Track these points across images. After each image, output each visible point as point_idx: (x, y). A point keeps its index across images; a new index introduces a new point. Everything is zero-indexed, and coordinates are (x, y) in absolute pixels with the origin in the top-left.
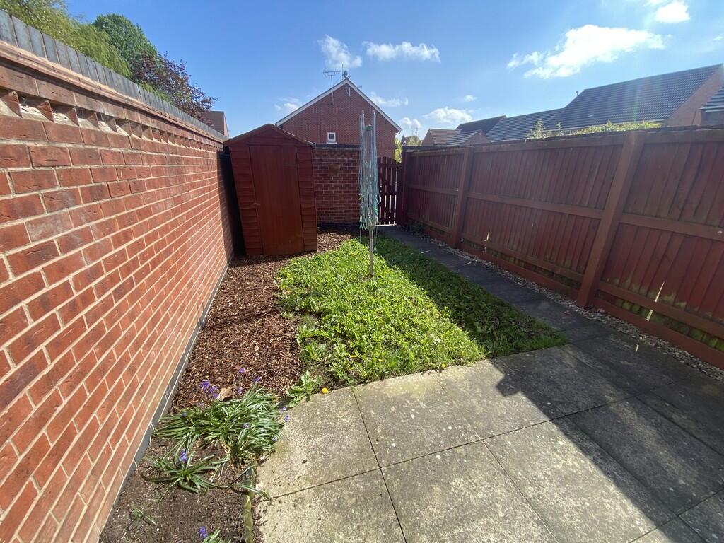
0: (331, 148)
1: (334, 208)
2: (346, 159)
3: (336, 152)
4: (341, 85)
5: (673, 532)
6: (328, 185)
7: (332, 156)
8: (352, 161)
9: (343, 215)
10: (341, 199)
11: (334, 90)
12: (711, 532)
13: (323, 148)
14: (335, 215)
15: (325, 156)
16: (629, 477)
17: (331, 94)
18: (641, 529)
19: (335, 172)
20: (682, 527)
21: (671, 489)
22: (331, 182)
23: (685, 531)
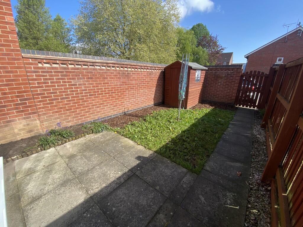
0: (222, 67)
1: (217, 94)
2: (229, 72)
3: (224, 69)
4: (296, 30)
5: (89, 201)
6: (217, 84)
7: (222, 70)
8: (232, 73)
9: (222, 98)
10: (222, 90)
11: (288, 34)
12: (90, 215)
13: (218, 67)
14: (217, 97)
15: (218, 71)
16: (111, 190)
17: (286, 36)
18: (89, 192)
19: (221, 78)
20: (92, 205)
21: (109, 204)
22: (219, 82)
23: (90, 205)
